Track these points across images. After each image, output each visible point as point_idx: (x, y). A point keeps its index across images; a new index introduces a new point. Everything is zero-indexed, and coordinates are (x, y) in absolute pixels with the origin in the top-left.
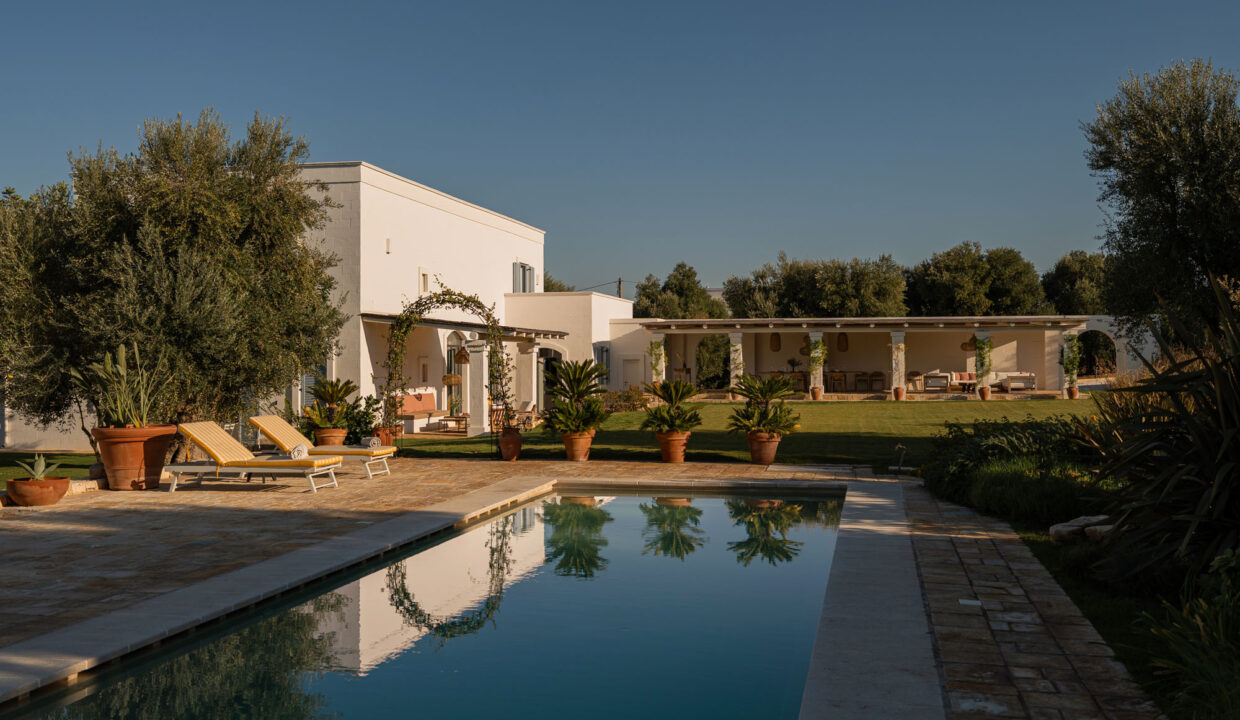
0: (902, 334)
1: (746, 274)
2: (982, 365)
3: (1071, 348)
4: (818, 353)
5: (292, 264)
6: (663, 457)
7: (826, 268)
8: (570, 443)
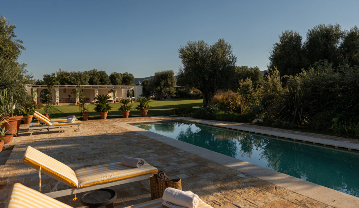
0: (97, 89)
2: (114, 96)
3: (131, 92)
4: (78, 93)
6: (124, 117)
7: (72, 73)
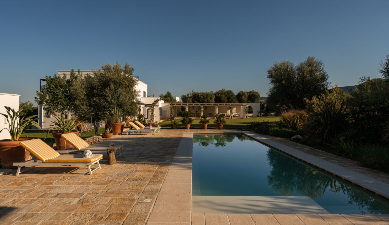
0: (217, 106)
1: (186, 94)
2: (231, 112)
3: (247, 109)
4: (202, 110)
5: (132, 92)
6: (203, 128)
7: (201, 93)
8: (187, 126)
